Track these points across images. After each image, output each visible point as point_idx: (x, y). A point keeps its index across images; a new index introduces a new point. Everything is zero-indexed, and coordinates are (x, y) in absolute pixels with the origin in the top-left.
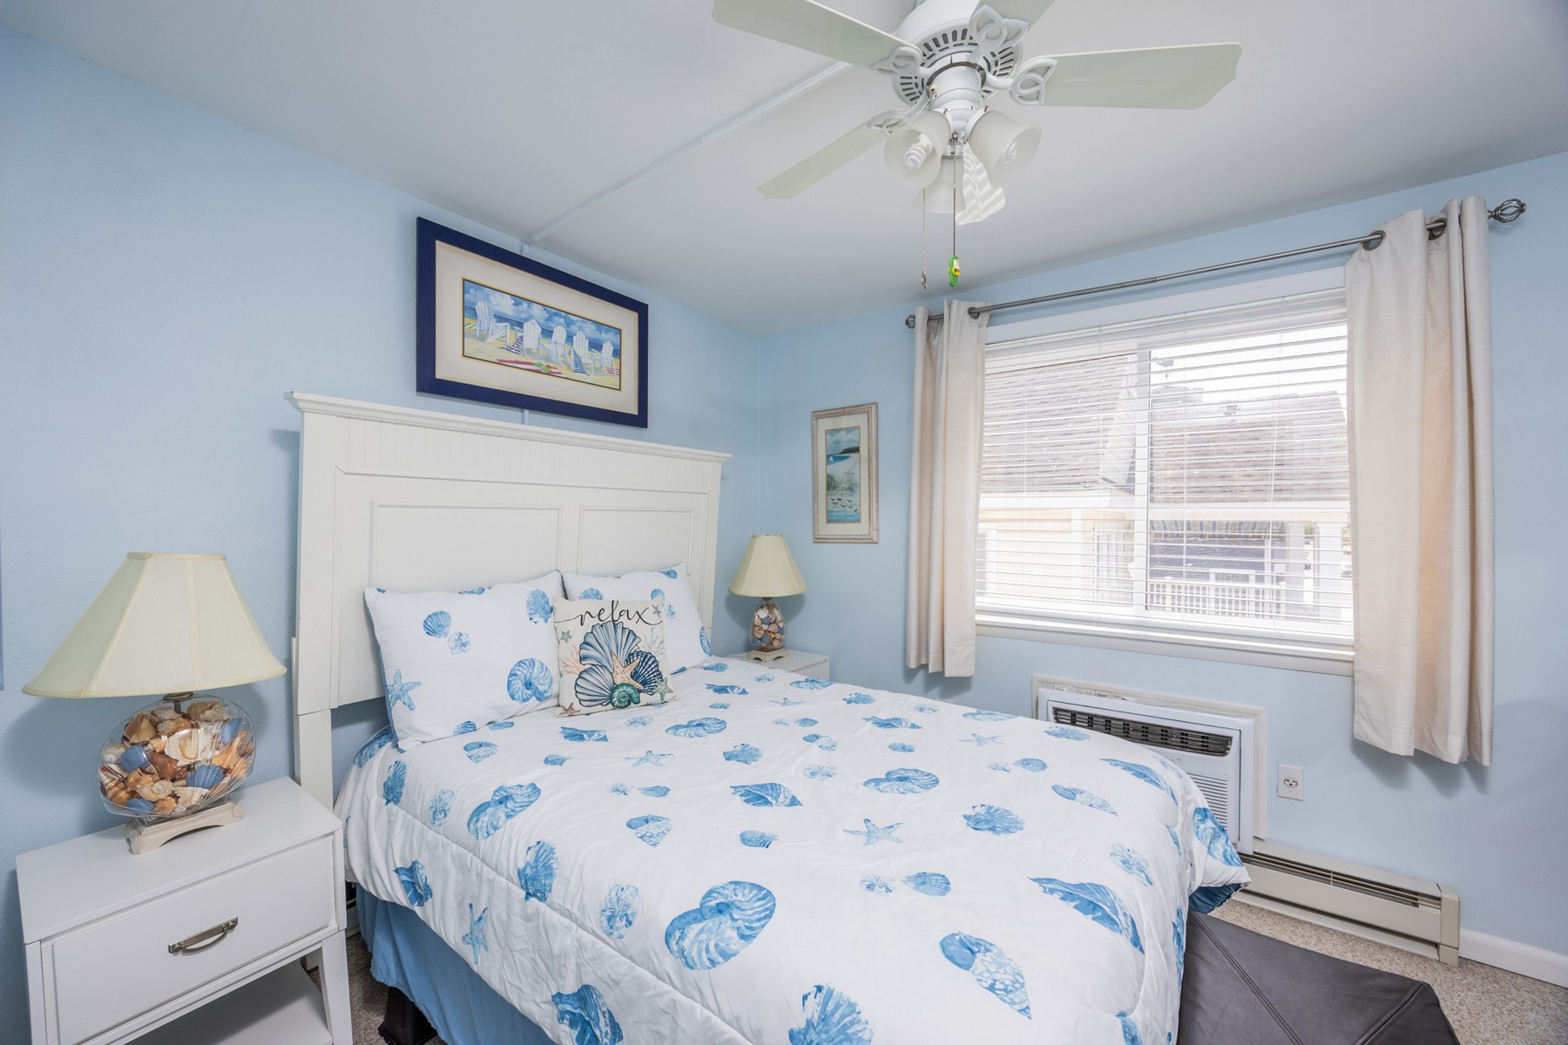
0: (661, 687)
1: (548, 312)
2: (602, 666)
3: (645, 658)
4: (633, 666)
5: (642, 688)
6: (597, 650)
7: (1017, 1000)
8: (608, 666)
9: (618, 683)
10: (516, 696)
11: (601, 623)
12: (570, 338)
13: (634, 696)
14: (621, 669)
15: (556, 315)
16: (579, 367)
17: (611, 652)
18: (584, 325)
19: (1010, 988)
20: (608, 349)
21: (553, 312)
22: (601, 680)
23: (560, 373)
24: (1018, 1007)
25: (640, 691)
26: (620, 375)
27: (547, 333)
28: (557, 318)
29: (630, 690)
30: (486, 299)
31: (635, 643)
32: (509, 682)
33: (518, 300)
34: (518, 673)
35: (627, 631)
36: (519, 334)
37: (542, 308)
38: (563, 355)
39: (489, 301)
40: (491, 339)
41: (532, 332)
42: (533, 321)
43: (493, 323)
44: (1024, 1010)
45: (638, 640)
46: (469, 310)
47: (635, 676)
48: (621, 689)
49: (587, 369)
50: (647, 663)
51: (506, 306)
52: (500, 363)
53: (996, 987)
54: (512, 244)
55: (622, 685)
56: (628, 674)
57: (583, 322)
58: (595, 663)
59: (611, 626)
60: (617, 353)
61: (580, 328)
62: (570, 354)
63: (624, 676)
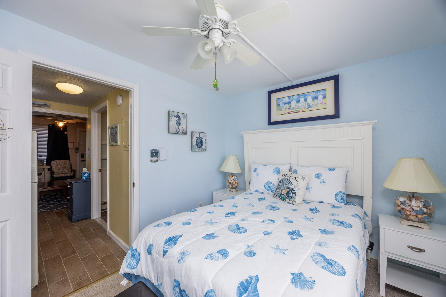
0: (293, 199)
1: (298, 96)
2: (280, 188)
3: (292, 190)
4: (287, 191)
5: (287, 197)
6: (281, 184)
7: (208, 257)
8: (282, 188)
9: (282, 194)
10: (266, 189)
11: (285, 178)
12: (306, 100)
13: (285, 198)
14: (284, 190)
15: (301, 95)
16: (309, 106)
17: (284, 185)
18: (311, 94)
19: (211, 257)
20: (320, 97)
21: (299, 95)
22: (279, 191)
23: (303, 111)
24: (207, 257)
25: (286, 198)
26: (326, 103)
27: (298, 101)
28: (301, 96)
29: (284, 196)
30: (282, 100)
31: (291, 185)
32: (265, 185)
33: (289, 97)
34: (267, 184)
35: (290, 181)
36: (290, 105)
37: (296, 96)
38: (303, 106)
39: (282, 101)
40: (283, 109)
41: (294, 104)
42: (294, 100)
43: (284, 105)
44: (206, 258)
45: (292, 185)
46: (278, 105)
47: (287, 193)
48: (282, 195)
49: (313, 106)
50: (292, 192)
51: (287, 100)
52: (285, 114)
53: (211, 255)
54: (289, 84)
55: (283, 194)
56: (285, 193)
57: (310, 93)
58: (280, 187)
59: (287, 179)
60: (325, 97)
61: (309, 95)
62: (306, 104)
63: (284, 192)
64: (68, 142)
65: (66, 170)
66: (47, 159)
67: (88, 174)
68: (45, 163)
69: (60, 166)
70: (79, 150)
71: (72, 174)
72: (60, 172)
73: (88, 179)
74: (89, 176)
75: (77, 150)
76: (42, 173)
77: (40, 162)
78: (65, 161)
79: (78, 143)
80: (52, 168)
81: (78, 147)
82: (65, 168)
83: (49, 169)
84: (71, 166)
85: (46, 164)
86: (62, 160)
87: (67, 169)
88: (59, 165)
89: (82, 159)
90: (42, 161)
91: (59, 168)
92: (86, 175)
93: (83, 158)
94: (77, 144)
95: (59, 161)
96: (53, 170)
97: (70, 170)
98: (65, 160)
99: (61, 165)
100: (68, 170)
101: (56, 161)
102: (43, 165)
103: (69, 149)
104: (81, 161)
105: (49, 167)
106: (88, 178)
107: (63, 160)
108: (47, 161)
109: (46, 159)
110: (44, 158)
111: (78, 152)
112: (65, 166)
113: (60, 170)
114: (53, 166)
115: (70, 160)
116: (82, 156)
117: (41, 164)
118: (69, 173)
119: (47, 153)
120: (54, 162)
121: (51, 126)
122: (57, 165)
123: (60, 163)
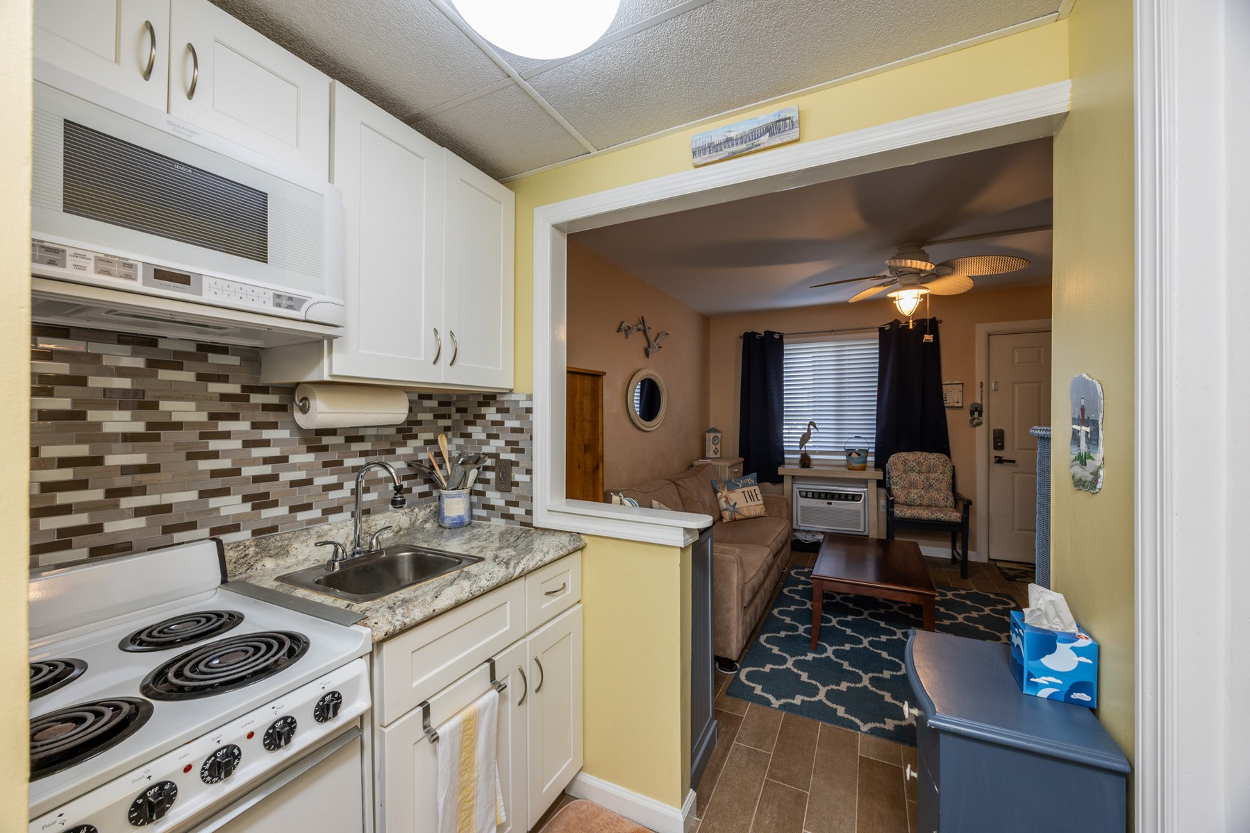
64: (941, 386)
65: (935, 495)
66: (876, 448)
67: (1079, 652)
68: (871, 459)
69: (914, 476)
70: (983, 414)
71: (955, 516)
72: (916, 497)
73: (1079, 703)
74: (1089, 677)
75: (976, 414)
76: (862, 494)
77: (857, 456)
78: (934, 458)
79: (979, 385)
80: (890, 481)
81: (979, 402)
82: (931, 485)
83: (881, 484)
84: (954, 477)
85: (873, 464)
86: (920, 453)
87: (939, 490)
88: (912, 470)
89: (999, 453)
90: (862, 455)
91: (913, 485)
92: (1063, 660)
93: (1002, 448)
94: (978, 389)
95: (912, 457)
96: (893, 486)
97: (951, 494)
98: (931, 451)
99: (920, 472)
100: (942, 495)
101: (904, 454)
102: (864, 469)
103: (948, 412)
104: (992, 460)
105: (880, 475)
106: (1085, 697)
107: (925, 454)
108: (877, 455)
109: (874, 446)
110: (868, 443)
111: (979, 424)
112: (932, 476)
113: (916, 491)
114: (894, 474)
115: (949, 455)
116: (998, 440)
117: (859, 463)
118: (946, 506)
119: (877, 424)
120: (895, 460)
121: (887, 329)
122: (905, 472)
123: (914, 464)
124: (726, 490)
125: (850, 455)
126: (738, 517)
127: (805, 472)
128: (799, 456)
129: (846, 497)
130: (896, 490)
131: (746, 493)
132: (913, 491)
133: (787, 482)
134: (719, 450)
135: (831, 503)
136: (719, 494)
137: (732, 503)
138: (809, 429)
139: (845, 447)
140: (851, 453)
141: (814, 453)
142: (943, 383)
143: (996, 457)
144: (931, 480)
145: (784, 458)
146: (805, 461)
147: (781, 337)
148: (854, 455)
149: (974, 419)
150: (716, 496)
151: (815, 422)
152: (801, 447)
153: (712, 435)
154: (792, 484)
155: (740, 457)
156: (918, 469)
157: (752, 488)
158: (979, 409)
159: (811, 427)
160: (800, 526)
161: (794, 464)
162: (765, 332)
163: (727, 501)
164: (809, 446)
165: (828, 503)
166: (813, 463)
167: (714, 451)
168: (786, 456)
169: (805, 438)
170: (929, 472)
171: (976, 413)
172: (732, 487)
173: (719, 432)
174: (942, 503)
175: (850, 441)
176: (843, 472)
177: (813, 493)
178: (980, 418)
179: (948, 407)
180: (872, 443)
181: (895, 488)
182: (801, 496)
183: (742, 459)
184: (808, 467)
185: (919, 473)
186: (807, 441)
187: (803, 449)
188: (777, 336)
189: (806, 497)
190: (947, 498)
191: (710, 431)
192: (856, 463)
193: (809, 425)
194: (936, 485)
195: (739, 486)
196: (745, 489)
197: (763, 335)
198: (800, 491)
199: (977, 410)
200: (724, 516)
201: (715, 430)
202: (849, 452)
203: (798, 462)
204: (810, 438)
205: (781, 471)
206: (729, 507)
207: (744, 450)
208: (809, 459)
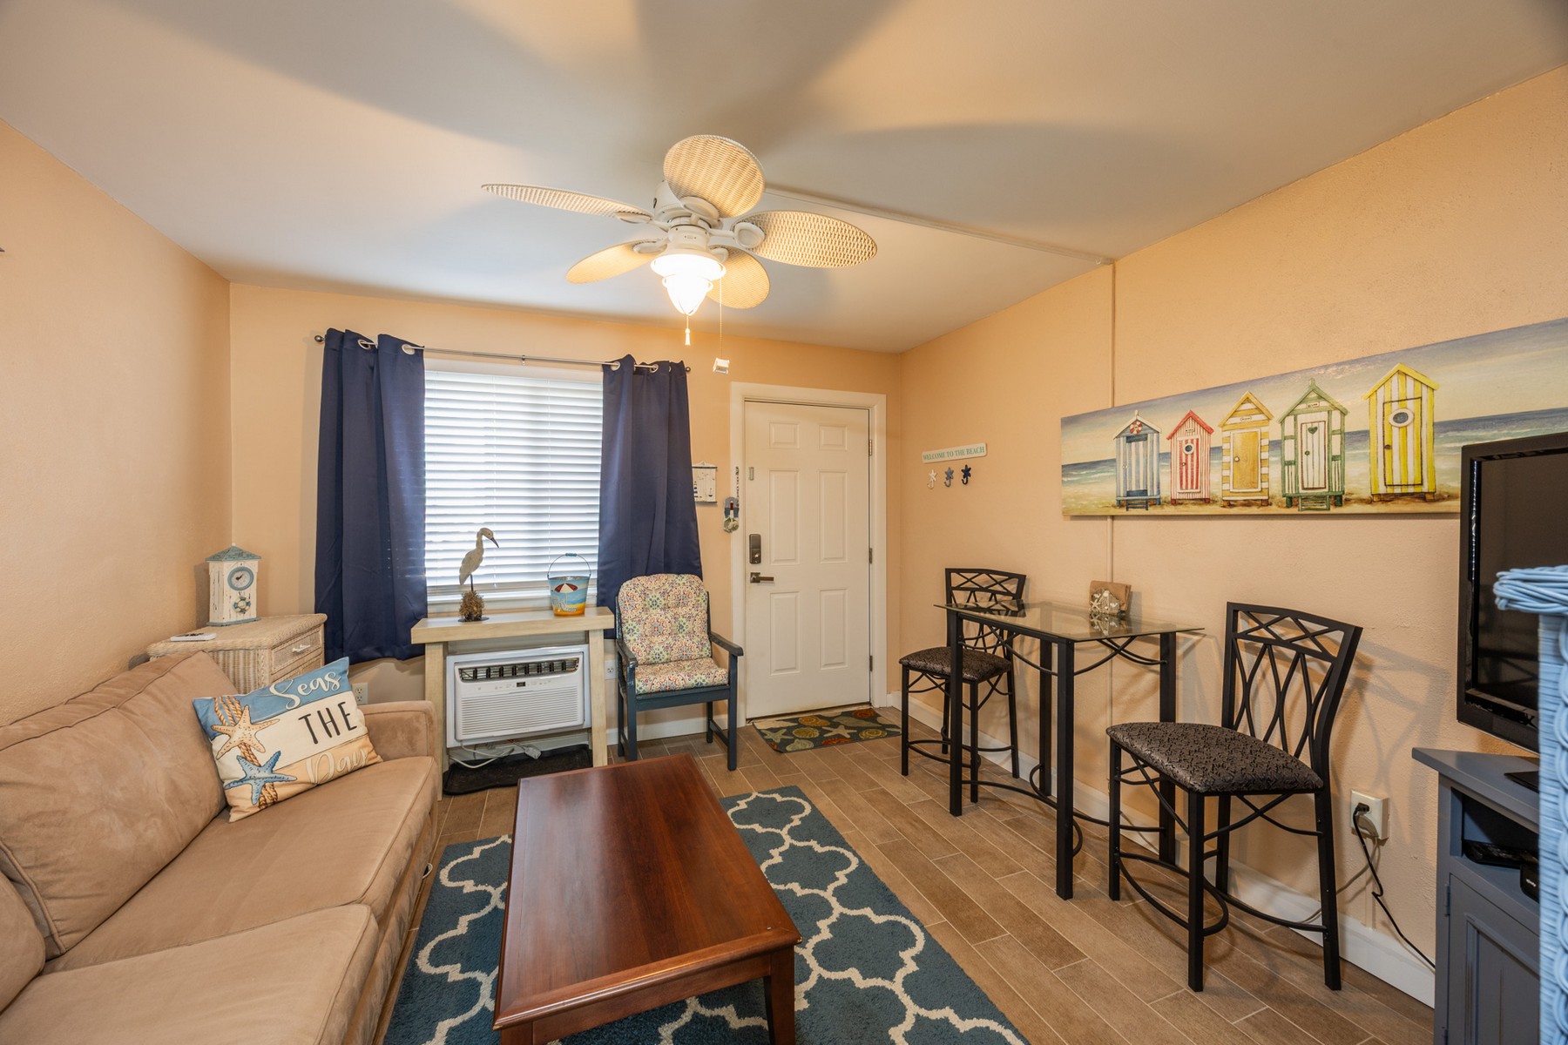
64: (690, 468)
65: (684, 640)
66: (599, 571)
68: (592, 591)
69: (658, 614)
70: (740, 513)
71: (721, 676)
72: (661, 649)
75: (732, 514)
76: (581, 657)
77: (571, 591)
78: (683, 582)
79: (735, 471)
80: (624, 629)
81: (735, 496)
82: (681, 627)
83: (609, 634)
84: (709, 612)
85: (594, 604)
86: (665, 576)
87: (691, 634)
88: (655, 604)
89: (756, 568)
90: (580, 587)
91: (657, 629)
93: (758, 560)
94: (733, 477)
95: (654, 584)
96: (628, 636)
97: (708, 637)
98: (679, 573)
99: (666, 607)
100: (696, 639)
101: (642, 580)
102: (581, 613)
103: (698, 509)
104: (749, 577)
105: (608, 621)
107: (672, 577)
108: (599, 584)
109: (596, 568)
110: (587, 564)
111: (735, 528)
112: (681, 611)
113: (661, 639)
114: (628, 615)
115: (701, 577)
116: (755, 550)
117: (574, 603)
118: (701, 657)
119: (601, 530)
120: (629, 590)
121: (614, 369)
122: (645, 609)
123: (658, 596)
124: (245, 721)
125: (558, 589)
126: (283, 791)
127: (472, 631)
128: (459, 598)
129: (551, 668)
130: (633, 643)
131: (315, 721)
132: (657, 639)
133: (433, 657)
134: (254, 602)
135: (524, 684)
136: (218, 744)
137: (263, 759)
138: (479, 543)
139: (547, 574)
140: (561, 586)
141: (489, 588)
142: (693, 465)
143: (752, 574)
144: (681, 619)
145: (426, 605)
146: (472, 610)
147: (419, 353)
148: (566, 589)
149: (729, 520)
150: (210, 748)
151: (491, 528)
152: (462, 579)
153: (228, 567)
154: (445, 658)
155: (317, 612)
156: (663, 602)
157: (332, 703)
158: (735, 506)
159: (484, 538)
160: (461, 741)
161: (449, 614)
162: (382, 337)
163: (247, 757)
164: (480, 576)
165: (518, 685)
166: (487, 607)
167: (236, 606)
168: (430, 599)
169: (472, 561)
170: (677, 606)
171: (732, 512)
172: (268, 708)
173: (250, 556)
174: (696, 653)
175: (560, 561)
176: (545, 622)
177: (489, 670)
178: (736, 519)
179: (698, 502)
180: (593, 563)
181: (632, 638)
182: (463, 679)
183: (324, 617)
184: (478, 619)
185: (664, 609)
186: (477, 567)
187: (468, 582)
188: (409, 351)
189: (475, 678)
190: (702, 644)
191: (218, 557)
192: (569, 603)
193: (480, 534)
194: (688, 626)
195: (291, 702)
196: (311, 709)
197: (376, 342)
198: (461, 670)
199: (732, 508)
200: (232, 802)
201: (240, 554)
202: (557, 584)
203: (458, 608)
204: (481, 560)
205: (418, 634)
206: (254, 772)
207: (329, 596)
208: (479, 603)
